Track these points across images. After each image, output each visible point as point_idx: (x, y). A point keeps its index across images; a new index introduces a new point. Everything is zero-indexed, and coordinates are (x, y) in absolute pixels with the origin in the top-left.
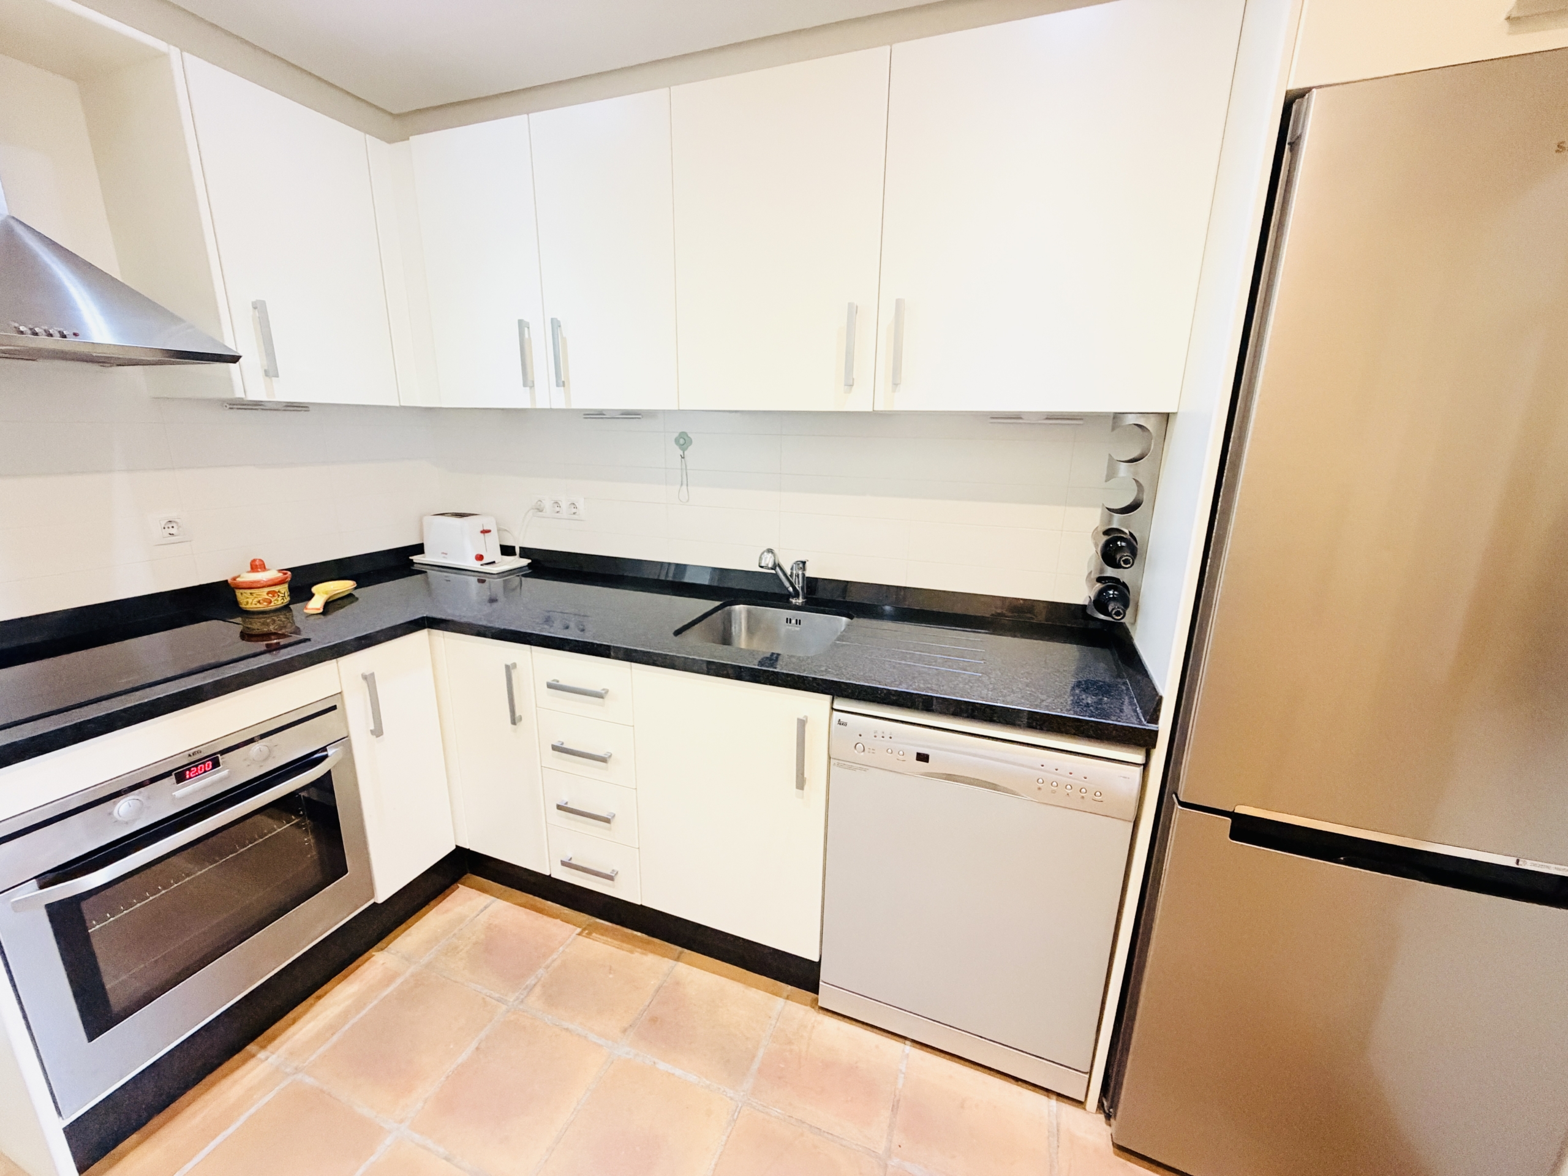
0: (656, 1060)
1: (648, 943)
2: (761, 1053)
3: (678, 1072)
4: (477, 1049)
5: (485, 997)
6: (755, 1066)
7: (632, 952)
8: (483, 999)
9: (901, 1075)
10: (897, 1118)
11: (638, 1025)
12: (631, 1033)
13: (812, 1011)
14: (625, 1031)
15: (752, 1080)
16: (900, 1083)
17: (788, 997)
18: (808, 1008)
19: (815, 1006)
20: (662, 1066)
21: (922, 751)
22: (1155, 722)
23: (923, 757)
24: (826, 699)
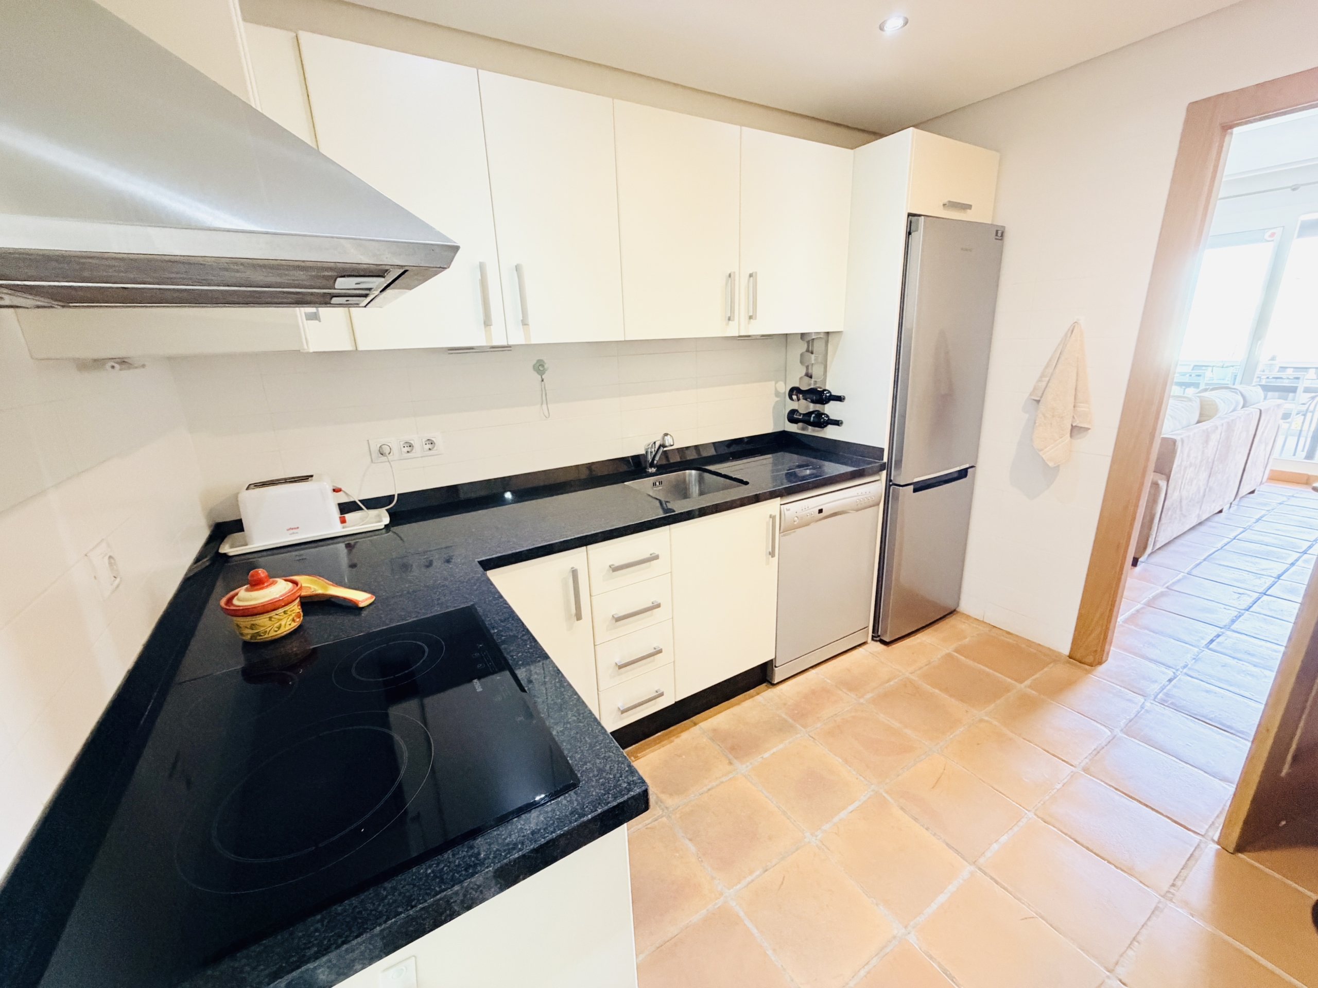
0: (761, 756)
1: (670, 732)
2: (784, 716)
3: (774, 750)
4: (690, 840)
5: (646, 827)
6: (790, 720)
7: (672, 742)
8: (646, 828)
9: (825, 679)
10: (844, 690)
11: (731, 757)
12: (735, 761)
13: (772, 689)
14: (730, 763)
15: (798, 725)
16: (829, 681)
17: (758, 694)
18: (769, 690)
19: (771, 686)
20: (766, 755)
21: (820, 508)
22: (883, 460)
23: (821, 511)
24: (778, 501)
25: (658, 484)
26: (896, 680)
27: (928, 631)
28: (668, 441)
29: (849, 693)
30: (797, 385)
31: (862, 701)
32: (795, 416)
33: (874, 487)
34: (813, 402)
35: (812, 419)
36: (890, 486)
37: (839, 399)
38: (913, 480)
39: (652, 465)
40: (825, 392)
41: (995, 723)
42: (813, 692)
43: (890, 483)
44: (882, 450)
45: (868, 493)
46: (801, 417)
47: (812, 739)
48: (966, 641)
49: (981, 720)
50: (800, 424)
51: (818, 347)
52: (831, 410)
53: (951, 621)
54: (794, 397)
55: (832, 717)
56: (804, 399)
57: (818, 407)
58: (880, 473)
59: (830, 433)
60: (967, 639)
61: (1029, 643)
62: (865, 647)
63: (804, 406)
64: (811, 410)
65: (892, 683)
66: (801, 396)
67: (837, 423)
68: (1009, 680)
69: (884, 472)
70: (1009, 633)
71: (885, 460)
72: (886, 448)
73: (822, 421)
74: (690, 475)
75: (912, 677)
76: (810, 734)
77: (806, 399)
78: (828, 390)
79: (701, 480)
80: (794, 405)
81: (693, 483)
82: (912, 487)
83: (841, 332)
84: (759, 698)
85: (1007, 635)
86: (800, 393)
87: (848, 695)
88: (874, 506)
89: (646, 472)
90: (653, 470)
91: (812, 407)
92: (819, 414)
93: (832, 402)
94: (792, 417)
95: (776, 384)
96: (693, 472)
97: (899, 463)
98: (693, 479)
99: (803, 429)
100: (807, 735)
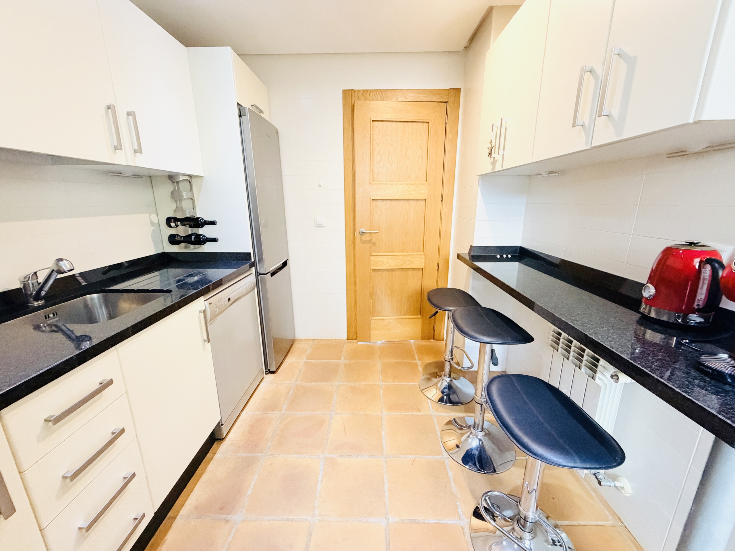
0: (246, 495)
2: (243, 455)
3: (253, 484)
6: (250, 455)
9: (254, 413)
10: (269, 413)
11: (224, 516)
12: (229, 517)
13: (223, 443)
14: (227, 521)
15: (257, 454)
16: (258, 413)
17: (215, 454)
18: (222, 445)
19: (222, 442)
20: (249, 492)
21: (228, 298)
22: (251, 260)
23: (229, 299)
24: (202, 299)
25: (52, 315)
26: (292, 389)
27: (289, 355)
28: (65, 266)
29: (274, 413)
30: (171, 215)
31: (283, 412)
32: (176, 239)
33: (250, 279)
34: (190, 226)
35: (193, 239)
36: (258, 276)
37: (213, 223)
38: (269, 269)
39: (37, 297)
40: (199, 219)
41: (345, 383)
42: (252, 426)
43: (258, 274)
44: (249, 254)
45: (248, 282)
46: (183, 239)
47: (272, 456)
48: (308, 352)
49: (340, 386)
50: (183, 245)
51: (184, 187)
52: (205, 231)
53: (296, 346)
54: (173, 224)
55: (273, 433)
56: (182, 225)
57: (195, 230)
58: (251, 269)
59: (208, 248)
60: (308, 351)
61: (332, 341)
62: (264, 380)
63: (182, 231)
64: (190, 233)
65: (291, 392)
66: (179, 223)
67: (215, 240)
68: (336, 361)
69: (254, 268)
70: (321, 340)
71: (253, 260)
72: (251, 251)
73: (200, 240)
74: (92, 299)
75: (298, 383)
76: (268, 454)
77: (185, 225)
78: (201, 218)
79: (107, 303)
80: (172, 231)
81: (98, 305)
82: (269, 274)
83: (202, 176)
84: (218, 456)
85: (321, 341)
86: (178, 221)
87: (273, 414)
88: (252, 291)
89: (28, 307)
90: (40, 303)
91: (190, 231)
92: (198, 236)
93: (206, 226)
94: (173, 240)
95: (150, 216)
96: (95, 296)
97: (261, 260)
98: (96, 301)
99: (186, 247)
100: (267, 456)
